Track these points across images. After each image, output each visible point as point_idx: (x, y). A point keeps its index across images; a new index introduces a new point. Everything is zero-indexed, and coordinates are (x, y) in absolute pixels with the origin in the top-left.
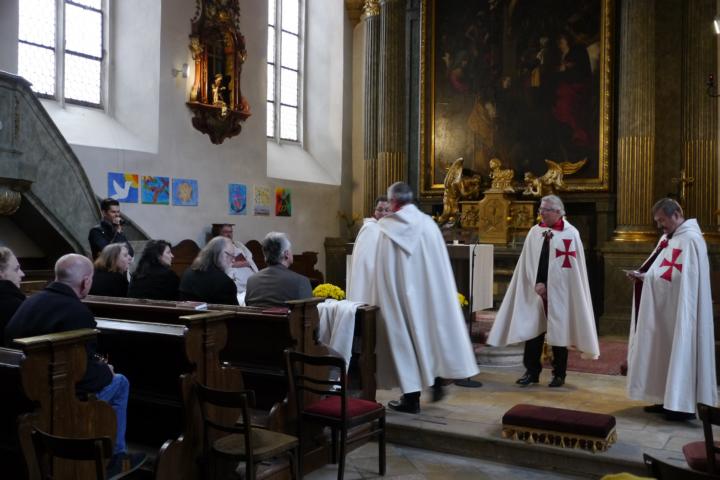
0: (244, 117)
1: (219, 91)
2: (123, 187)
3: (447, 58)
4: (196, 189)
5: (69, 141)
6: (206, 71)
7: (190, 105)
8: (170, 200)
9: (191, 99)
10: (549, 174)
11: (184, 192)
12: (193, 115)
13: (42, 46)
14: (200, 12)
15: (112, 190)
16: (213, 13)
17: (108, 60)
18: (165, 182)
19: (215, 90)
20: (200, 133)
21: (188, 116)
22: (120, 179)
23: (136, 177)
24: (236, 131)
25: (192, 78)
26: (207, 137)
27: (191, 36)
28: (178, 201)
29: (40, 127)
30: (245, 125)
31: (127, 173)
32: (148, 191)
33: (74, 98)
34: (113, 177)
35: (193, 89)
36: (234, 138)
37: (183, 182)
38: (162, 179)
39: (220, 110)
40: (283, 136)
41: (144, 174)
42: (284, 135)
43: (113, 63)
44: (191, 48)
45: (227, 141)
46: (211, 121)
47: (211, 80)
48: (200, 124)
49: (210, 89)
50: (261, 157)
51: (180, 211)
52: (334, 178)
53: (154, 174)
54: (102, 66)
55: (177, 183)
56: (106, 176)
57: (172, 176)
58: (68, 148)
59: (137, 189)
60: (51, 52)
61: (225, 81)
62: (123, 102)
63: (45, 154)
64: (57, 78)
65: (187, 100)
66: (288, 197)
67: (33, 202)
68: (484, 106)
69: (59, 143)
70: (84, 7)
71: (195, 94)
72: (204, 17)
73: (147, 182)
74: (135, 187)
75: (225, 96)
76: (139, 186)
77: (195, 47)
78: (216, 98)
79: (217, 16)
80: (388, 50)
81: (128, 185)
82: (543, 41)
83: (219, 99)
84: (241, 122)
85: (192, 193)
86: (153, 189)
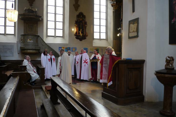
1: (81, 32)
4: (76, 49)
5: (46, 43)
6: (78, 29)
11: (74, 50)
12: (76, 37)
16: (79, 19)
17: (63, 29)
18: (70, 48)
19: (80, 32)
20: (77, 39)
21: (75, 37)
23: (64, 48)
24: (85, 38)
25: (74, 30)
26: (79, 40)
27: (75, 24)
28: (72, 51)
31: (62, 47)
32: (66, 50)
33: (58, 36)
34: (59, 48)
35: (75, 32)
36: (85, 40)
37: (73, 48)
38: (69, 48)
40: (101, 38)
41: (65, 47)
44: (75, 26)
45: (83, 40)
46: (79, 37)
50: (91, 43)
51: (73, 53)
53: (67, 47)
57: (71, 47)
60: (54, 29)
62: (65, 36)
65: (74, 34)
66: (98, 49)
70: (60, 22)
72: (78, 20)
73: (66, 48)
75: (82, 33)
78: (80, 33)
79: (80, 19)
83: (81, 33)
84: (86, 37)
85: (75, 50)
86: (67, 49)
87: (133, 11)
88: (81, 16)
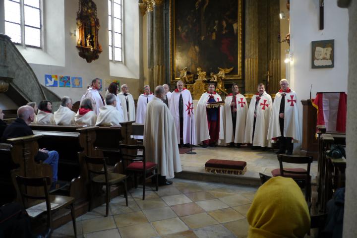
0: (100, 52)
1: (89, 42)
2: (51, 80)
3: (180, 28)
4: (81, 81)
5: (28, 62)
6: (84, 33)
7: (78, 47)
8: (71, 85)
9: (78, 45)
10: (220, 73)
11: (77, 82)
12: (79, 51)
13: (15, 23)
14: (81, 9)
15: (47, 82)
16: (86, 10)
17: (43, 29)
18: (69, 78)
19: (88, 41)
20: (82, 58)
21: (77, 52)
22: (50, 77)
23: (56, 76)
24: (97, 57)
25: (78, 36)
26: (85, 60)
27: (77, 19)
28: (74, 86)
29: (15, 56)
30: (100, 55)
31: (53, 75)
32: (62, 82)
33: (29, 44)
34: (47, 76)
35: (78, 40)
36: (96, 60)
37: (76, 78)
38: (67, 77)
39: (90, 49)
41: (60, 75)
42: (116, 59)
43: (45, 30)
44: (77, 24)
45: (93, 61)
46: (86, 54)
47: (86, 37)
48: (82, 55)
49: (86, 40)
50: (107, 68)
51: (75, 90)
52: (137, 76)
53: (64, 75)
54: (41, 31)
55: (74, 78)
56: (44, 76)
57: (71, 76)
58: (28, 65)
59: (57, 81)
60: (19, 26)
61: (92, 37)
62: (50, 46)
63: (18, 67)
64: (22, 36)
65: (77, 45)
67: (14, 87)
68: (194, 47)
69: (24, 63)
70: (32, 7)
71: (79, 42)
72: (82, 11)
73: (61, 78)
74: (56, 80)
75: (92, 43)
76: (58, 80)
77: (79, 23)
78: (88, 44)
79: (87, 12)
80: (157, 25)
81: (53, 79)
82: (216, 22)
83: (89, 44)
84: (98, 54)
85: (80, 83)
86: (64, 81)
87: (321, 27)
88: (90, 4)
